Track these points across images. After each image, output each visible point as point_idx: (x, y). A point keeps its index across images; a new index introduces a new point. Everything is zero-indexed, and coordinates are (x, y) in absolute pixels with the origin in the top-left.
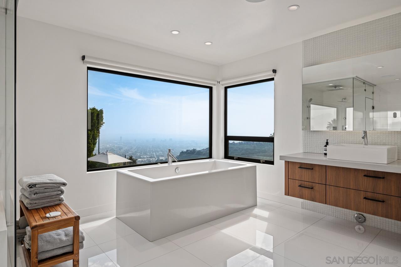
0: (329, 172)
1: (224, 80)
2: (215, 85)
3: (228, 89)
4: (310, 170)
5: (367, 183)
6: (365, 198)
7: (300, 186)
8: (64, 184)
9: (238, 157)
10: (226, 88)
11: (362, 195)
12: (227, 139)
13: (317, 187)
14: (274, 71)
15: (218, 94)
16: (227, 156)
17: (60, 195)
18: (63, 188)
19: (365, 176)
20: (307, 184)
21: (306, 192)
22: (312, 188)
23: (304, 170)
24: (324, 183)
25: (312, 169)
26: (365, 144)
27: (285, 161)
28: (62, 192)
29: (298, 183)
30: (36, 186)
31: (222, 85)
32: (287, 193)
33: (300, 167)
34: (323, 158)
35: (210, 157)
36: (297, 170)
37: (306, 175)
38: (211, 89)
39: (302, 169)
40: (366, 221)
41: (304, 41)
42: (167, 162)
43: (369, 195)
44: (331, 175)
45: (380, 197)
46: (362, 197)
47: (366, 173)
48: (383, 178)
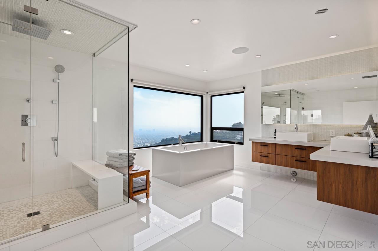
0: (277, 147)
1: (210, 92)
2: (205, 94)
3: (213, 97)
4: (266, 147)
5: (297, 153)
6: (296, 160)
7: (261, 156)
8: (135, 154)
9: (220, 141)
10: (212, 97)
11: (295, 159)
12: (212, 129)
13: (270, 156)
14: (244, 88)
15: (207, 100)
16: (212, 140)
17: (133, 160)
18: (134, 156)
20: (265, 154)
21: (264, 159)
22: (268, 157)
23: (263, 146)
24: (274, 153)
25: (268, 146)
26: (297, 132)
27: (252, 142)
28: (134, 158)
29: (259, 154)
30: (122, 155)
31: (210, 95)
32: (253, 160)
33: (261, 145)
34: (273, 139)
35: (202, 140)
36: (259, 147)
37: (264, 150)
38: (202, 97)
39: (262, 146)
40: (297, 175)
41: (262, 71)
42: (178, 144)
43: (298, 159)
44: (278, 149)
45: (304, 159)
46: (295, 160)
47: (296, 147)
48: (305, 149)
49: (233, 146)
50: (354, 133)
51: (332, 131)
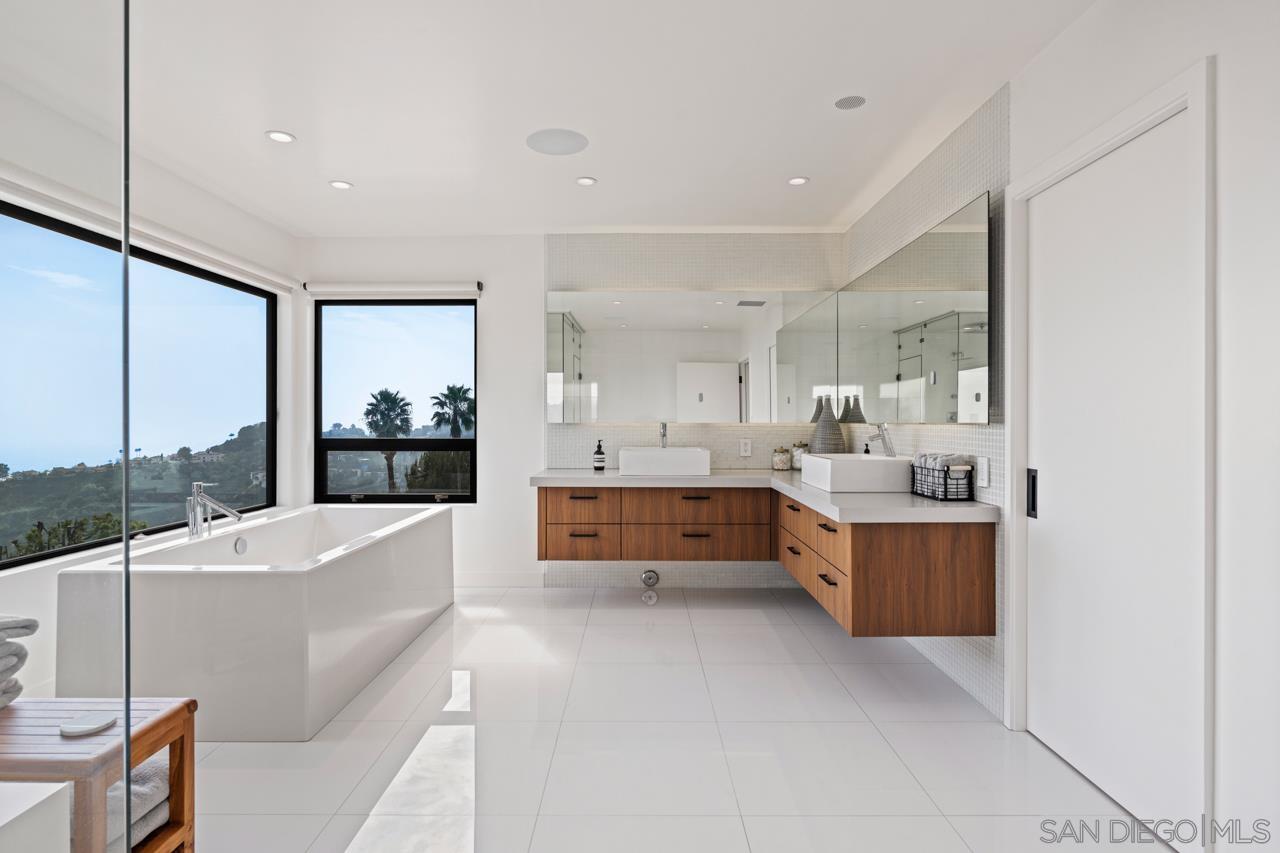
0: (626, 498)
1: (318, 282)
2: (289, 290)
3: (326, 308)
4: (591, 501)
5: (685, 510)
6: (684, 535)
7: (571, 535)
9: (365, 496)
10: (319, 304)
11: (679, 530)
12: (324, 446)
13: (604, 531)
14: (480, 286)
16: (321, 495)
19: (684, 498)
20: (585, 529)
21: (584, 544)
22: (595, 535)
23: (579, 502)
24: (617, 520)
25: (596, 498)
26: (664, 447)
27: (539, 488)
29: (565, 531)
31: (312, 294)
32: (543, 556)
33: (571, 498)
35: (271, 501)
36: (566, 504)
37: (584, 511)
38: (272, 300)
39: (575, 501)
40: (660, 581)
41: (548, 235)
43: (689, 529)
44: (629, 505)
45: (704, 529)
46: (679, 534)
47: (684, 494)
48: (708, 498)
49: (451, 510)
50: (794, 445)
51: (747, 441)
